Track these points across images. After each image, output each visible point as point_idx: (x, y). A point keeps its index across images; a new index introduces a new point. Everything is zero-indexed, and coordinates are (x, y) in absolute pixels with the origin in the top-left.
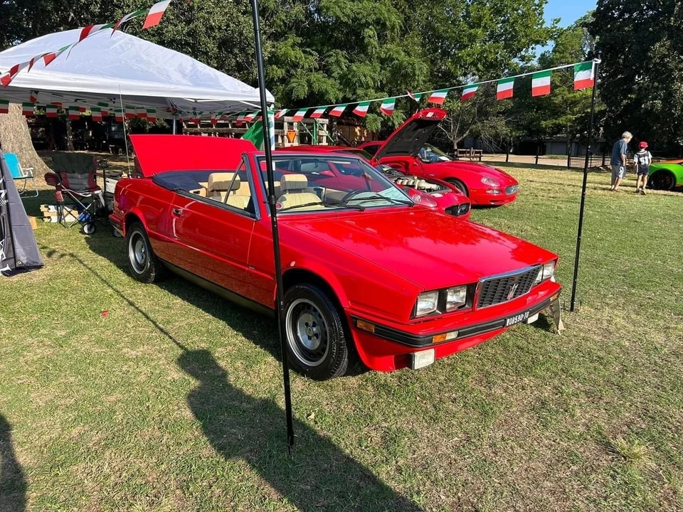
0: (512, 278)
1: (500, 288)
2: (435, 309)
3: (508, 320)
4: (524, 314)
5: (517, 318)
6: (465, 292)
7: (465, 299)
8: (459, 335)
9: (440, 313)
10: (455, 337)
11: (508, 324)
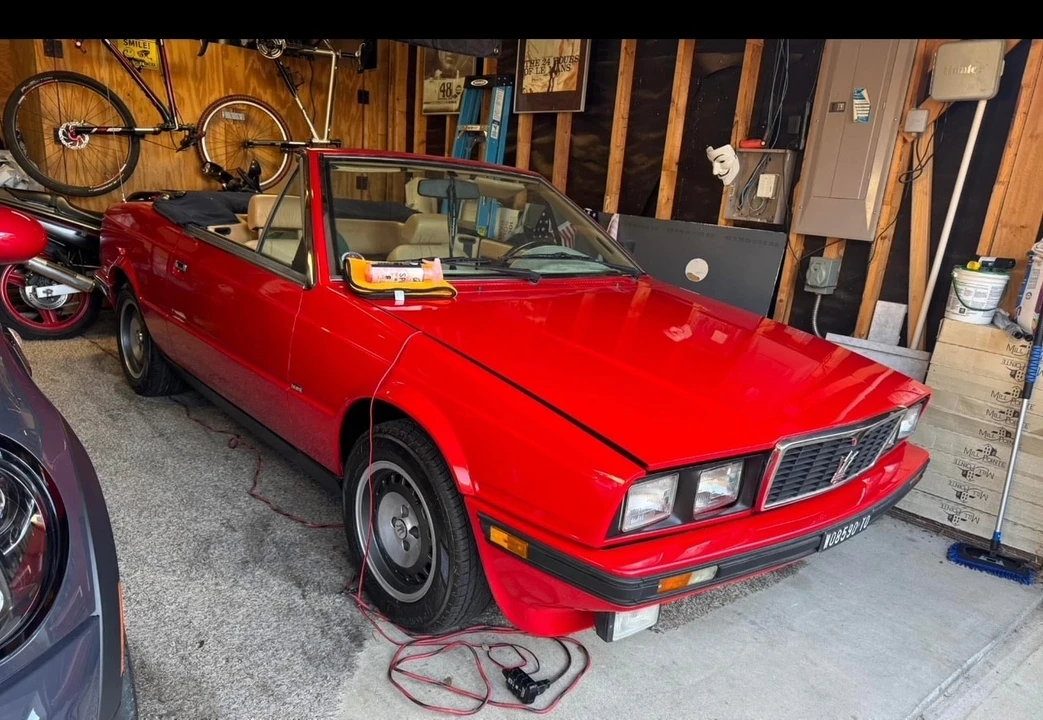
0: (849, 441)
1: (819, 462)
2: (669, 512)
3: (828, 537)
4: (860, 520)
5: (847, 530)
6: (740, 473)
7: (737, 488)
8: (718, 574)
9: (679, 522)
10: (710, 578)
11: (825, 546)
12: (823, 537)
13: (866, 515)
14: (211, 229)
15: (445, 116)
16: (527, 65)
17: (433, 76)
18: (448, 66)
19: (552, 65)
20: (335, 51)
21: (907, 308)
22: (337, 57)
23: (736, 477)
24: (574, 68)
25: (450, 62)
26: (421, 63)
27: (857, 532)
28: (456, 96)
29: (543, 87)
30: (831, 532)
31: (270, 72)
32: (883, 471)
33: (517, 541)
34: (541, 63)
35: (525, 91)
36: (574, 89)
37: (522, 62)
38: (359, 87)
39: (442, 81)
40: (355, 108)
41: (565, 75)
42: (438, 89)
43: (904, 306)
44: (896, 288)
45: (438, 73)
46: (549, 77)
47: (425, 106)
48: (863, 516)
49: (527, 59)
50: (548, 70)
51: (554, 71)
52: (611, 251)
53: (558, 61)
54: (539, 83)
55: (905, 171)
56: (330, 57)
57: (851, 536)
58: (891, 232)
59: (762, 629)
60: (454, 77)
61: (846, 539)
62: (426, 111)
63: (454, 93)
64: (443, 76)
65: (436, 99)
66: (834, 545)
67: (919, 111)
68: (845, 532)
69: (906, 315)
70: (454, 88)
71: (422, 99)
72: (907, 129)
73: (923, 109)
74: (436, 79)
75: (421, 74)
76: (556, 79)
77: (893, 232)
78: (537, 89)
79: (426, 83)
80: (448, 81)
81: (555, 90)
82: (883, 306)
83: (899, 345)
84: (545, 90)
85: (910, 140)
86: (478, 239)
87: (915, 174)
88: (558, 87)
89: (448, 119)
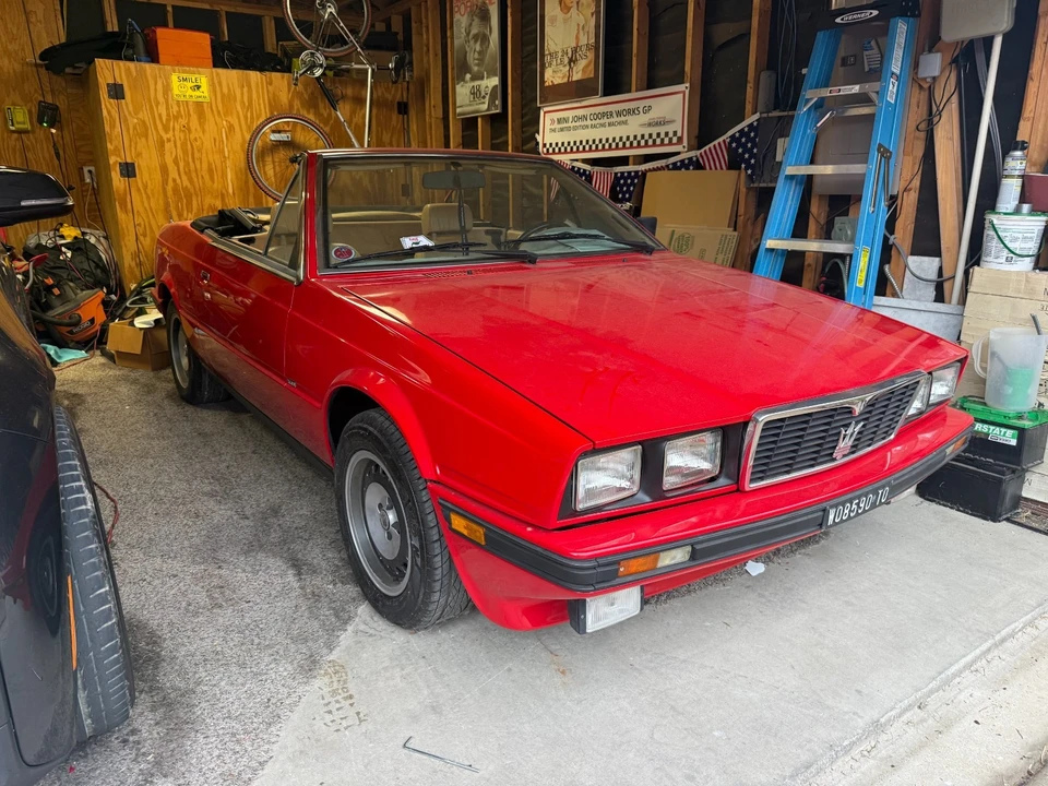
1: (812, 435)
2: (635, 489)
3: (833, 511)
4: (875, 492)
5: (858, 504)
7: (718, 461)
8: (693, 555)
9: (647, 499)
10: (684, 559)
11: (830, 522)
12: (825, 512)
13: (883, 487)
14: (235, 239)
15: (476, 118)
16: (547, 59)
17: (463, 80)
18: (476, 68)
19: (570, 55)
20: (370, 64)
21: (941, 260)
22: (373, 70)
23: (716, 449)
24: (591, 55)
25: (478, 65)
26: (453, 69)
27: (874, 506)
28: (484, 97)
29: (563, 77)
30: (836, 506)
31: (312, 93)
32: (917, 439)
33: (475, 527)
34: (560, 54)
35: (547, 84)
36: (592, 75)
37: (543, 55)
38: (398, 98)
39: (472, 84)
40: (395, 118)
41: (582, 63)
42: (468, 93)
43: (937, 259)
44: (927, 241)
45: (468, 76)
46: (568, 68)
47: (458, 110)
48: (879, 488)
49: (547, 52)
50: (566, 61)
51: (572, 61)
52: (627, 229)
53: (575, 50)
54: (560, 75)
55: (925, 117)
56: (367, 70)
57: (865, 511)
58: (916, 183)
59: (770, 601)
60: (482, 78)
61: (858, 514)
62: (459, 115)
63: (483, 94)
64: (473, 79)
65: (468, 102)
67: (933, 55)
68: (854, 506)
69: (941, 269)
70: (482, 89)
71: (454, 103)
72: (921, 75)
73: (937, 52)
74: (466, 82)
75: (453, 79)
76: (575, 68)
77: (918, 184)
78: (558, 81)
79: (458, 87)
80: (476, 83)
81: (574, 79)
82: (914, 262)
83: (935, 301)
84: (565, 80)
85: (926, 86)
87: (936, 120)
88: (576, 77)
89: (479, 120)
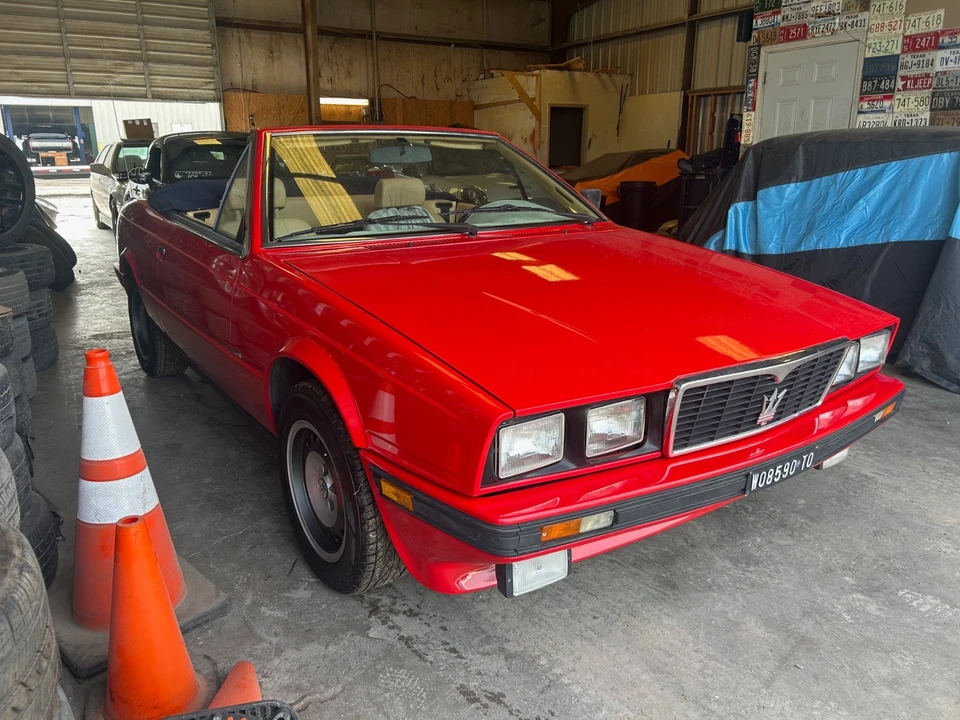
0: (770, 378)
2: (560, 456)
3: (755, 477)
4: (800, 457)
5: (782, 469)
6: (642, 411)
7: (642, 427)
8: (616, 519)
9: (573, 467)
10: (605, 525)
11: (754, 487)
12: (748, 477)
13: (808, 452)
14: (190, 214)
23: (640, 415)
27: (798, 471)
30: (759, 471)
32: (847, 405)
33: (402, 494)
48: (804, 453)
52: (570, 200)
57: (789, 477)
61: (782, 480)
66: (766, 486)
68: (778, 471)
86: (454, 203)
